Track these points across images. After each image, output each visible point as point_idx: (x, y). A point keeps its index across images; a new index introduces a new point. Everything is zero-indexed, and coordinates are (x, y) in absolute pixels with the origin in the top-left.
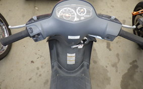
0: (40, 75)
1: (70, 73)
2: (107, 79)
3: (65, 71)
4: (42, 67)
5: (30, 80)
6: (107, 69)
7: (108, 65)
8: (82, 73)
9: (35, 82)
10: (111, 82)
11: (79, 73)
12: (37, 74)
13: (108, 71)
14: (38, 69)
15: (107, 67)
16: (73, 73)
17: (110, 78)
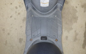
0: (19, 14)
1: (43, 14)
2: (75, 18)
3: (38, 13)
4: (20, 6)
5: (11, 17)
6: (76, 9)
7: (78, 6)
8: (55, 14)
9: (15, 19)
10: (78, 21)
11: (52, 14)
12: (16, 12)
13: (77, 12)
14: (16, 8)
15: (76, 7)
16: (46, 14)
17: (77, 17)
